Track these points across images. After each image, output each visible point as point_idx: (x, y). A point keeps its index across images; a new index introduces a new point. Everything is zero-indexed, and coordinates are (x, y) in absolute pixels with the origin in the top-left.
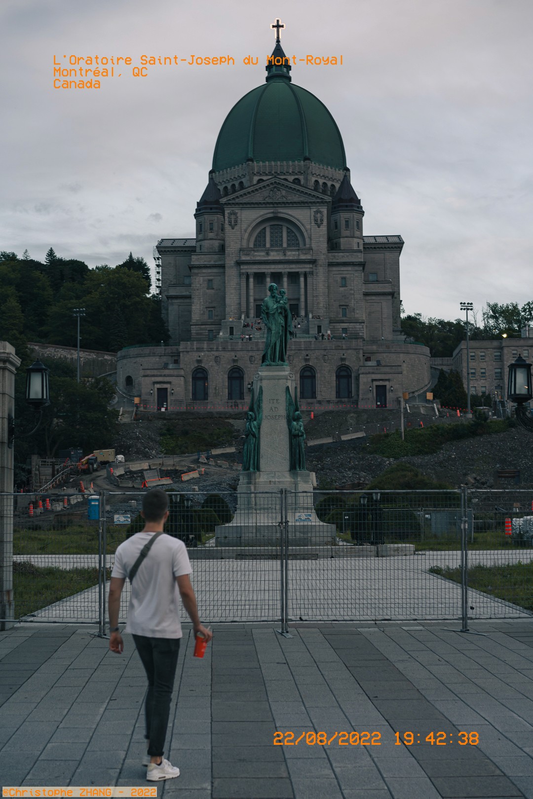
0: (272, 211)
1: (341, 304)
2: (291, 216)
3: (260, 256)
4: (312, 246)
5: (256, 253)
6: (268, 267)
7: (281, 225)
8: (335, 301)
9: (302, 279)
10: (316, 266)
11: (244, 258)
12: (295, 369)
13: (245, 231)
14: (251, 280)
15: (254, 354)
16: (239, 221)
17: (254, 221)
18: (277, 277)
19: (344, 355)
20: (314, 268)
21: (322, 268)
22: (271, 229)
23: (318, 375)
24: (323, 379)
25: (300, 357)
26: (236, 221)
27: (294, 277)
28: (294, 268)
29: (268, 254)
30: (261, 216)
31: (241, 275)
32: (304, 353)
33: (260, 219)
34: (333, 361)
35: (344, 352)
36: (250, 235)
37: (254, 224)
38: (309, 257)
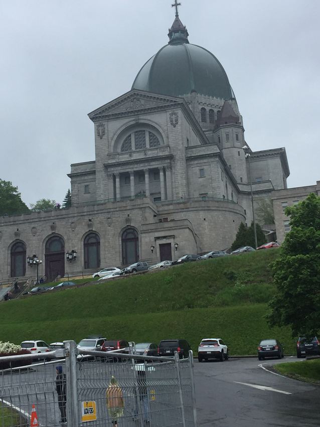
0: (134, 118)
1: (201, 193)
2: (150, 121)
3: (125, 158)
4: (170, 144)
5: (121, 157)
6: (131, 167)
7: (144, 131)
8: (195, 191)
9: (161, 174)
10: (174, 161)
11: (111, 162)
12: (78, 236)
13: (112, 140)
14: (118, 180)
15: (37, 225)
16: (106, 131)
17: (119, 129)
18: (140, 175)
19: (128, 215)
20: (173, 163)
21: (179, 162)
22: (135, 136)
23: (102, 241)
24: (107, 245)
25: (84, 224)
26: (103, 132)
27: (154, 173)
28: (154, 165)
29: (131, 156)
30: (124, 125)
31: (108, 176)
32: (87, 218)
33: (124, 127)
34: (117, 223)
35: (128, 212)
36: (117, 142)
37: (119, 132)
38: (167, 153)
